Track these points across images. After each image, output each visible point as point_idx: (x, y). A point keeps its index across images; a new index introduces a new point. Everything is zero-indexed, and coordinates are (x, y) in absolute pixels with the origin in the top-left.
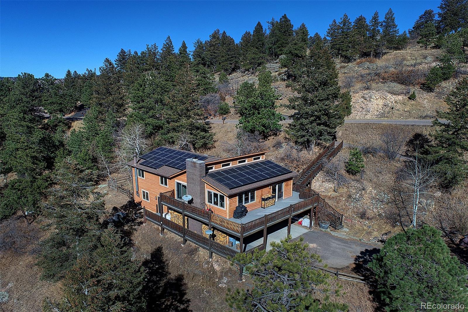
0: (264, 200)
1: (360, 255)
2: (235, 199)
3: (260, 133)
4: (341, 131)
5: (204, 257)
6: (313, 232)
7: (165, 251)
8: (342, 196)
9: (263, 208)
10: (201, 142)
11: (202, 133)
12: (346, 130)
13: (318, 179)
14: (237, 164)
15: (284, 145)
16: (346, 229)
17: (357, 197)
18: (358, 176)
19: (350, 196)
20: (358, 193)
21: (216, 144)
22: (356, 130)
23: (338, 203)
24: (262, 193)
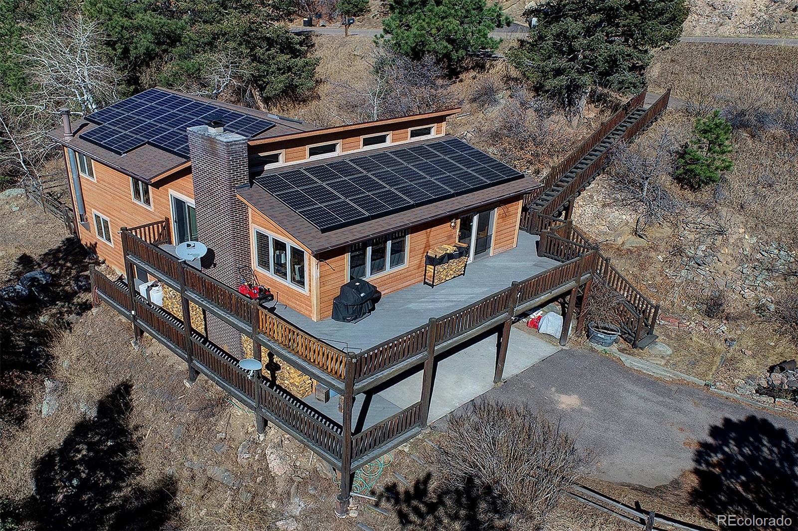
0: (432, 261)
1: (710, 440)
2: (340, 263)
3: (438, 62)
4: (659, 64)
5: (243, 426)
6: (570, 354)
7: (138, 398)
8: (654, 248)
9: (429, 285)
10: (280, 82)
11: (283, 58)
12: (672, 61)
13: (591, 197)
14: (357, 148)
15: (503, 97)
16: (662, 348)
17: (700, 253)
18: (705, 195)
19: (678, 251)
20: (701, 243)
21: (323, 90)
22: (701, 62)
23: (642, 267)
24: (428, 241)
